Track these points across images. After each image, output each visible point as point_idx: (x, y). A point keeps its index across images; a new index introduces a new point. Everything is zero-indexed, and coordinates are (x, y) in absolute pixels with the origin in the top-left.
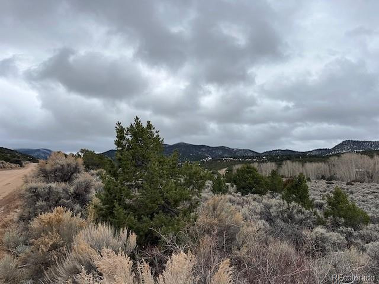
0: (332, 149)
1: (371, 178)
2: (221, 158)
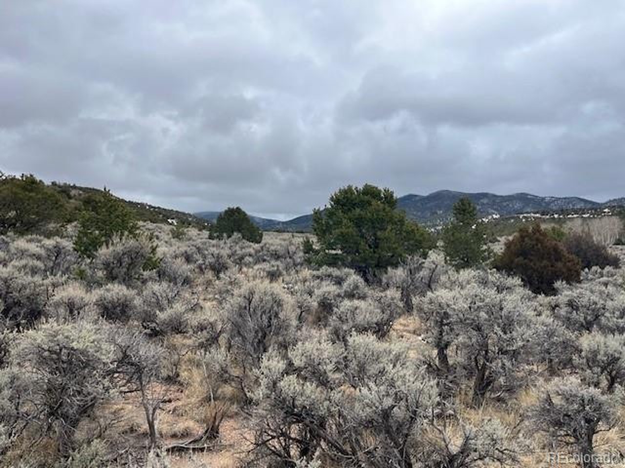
2: (516, 215)
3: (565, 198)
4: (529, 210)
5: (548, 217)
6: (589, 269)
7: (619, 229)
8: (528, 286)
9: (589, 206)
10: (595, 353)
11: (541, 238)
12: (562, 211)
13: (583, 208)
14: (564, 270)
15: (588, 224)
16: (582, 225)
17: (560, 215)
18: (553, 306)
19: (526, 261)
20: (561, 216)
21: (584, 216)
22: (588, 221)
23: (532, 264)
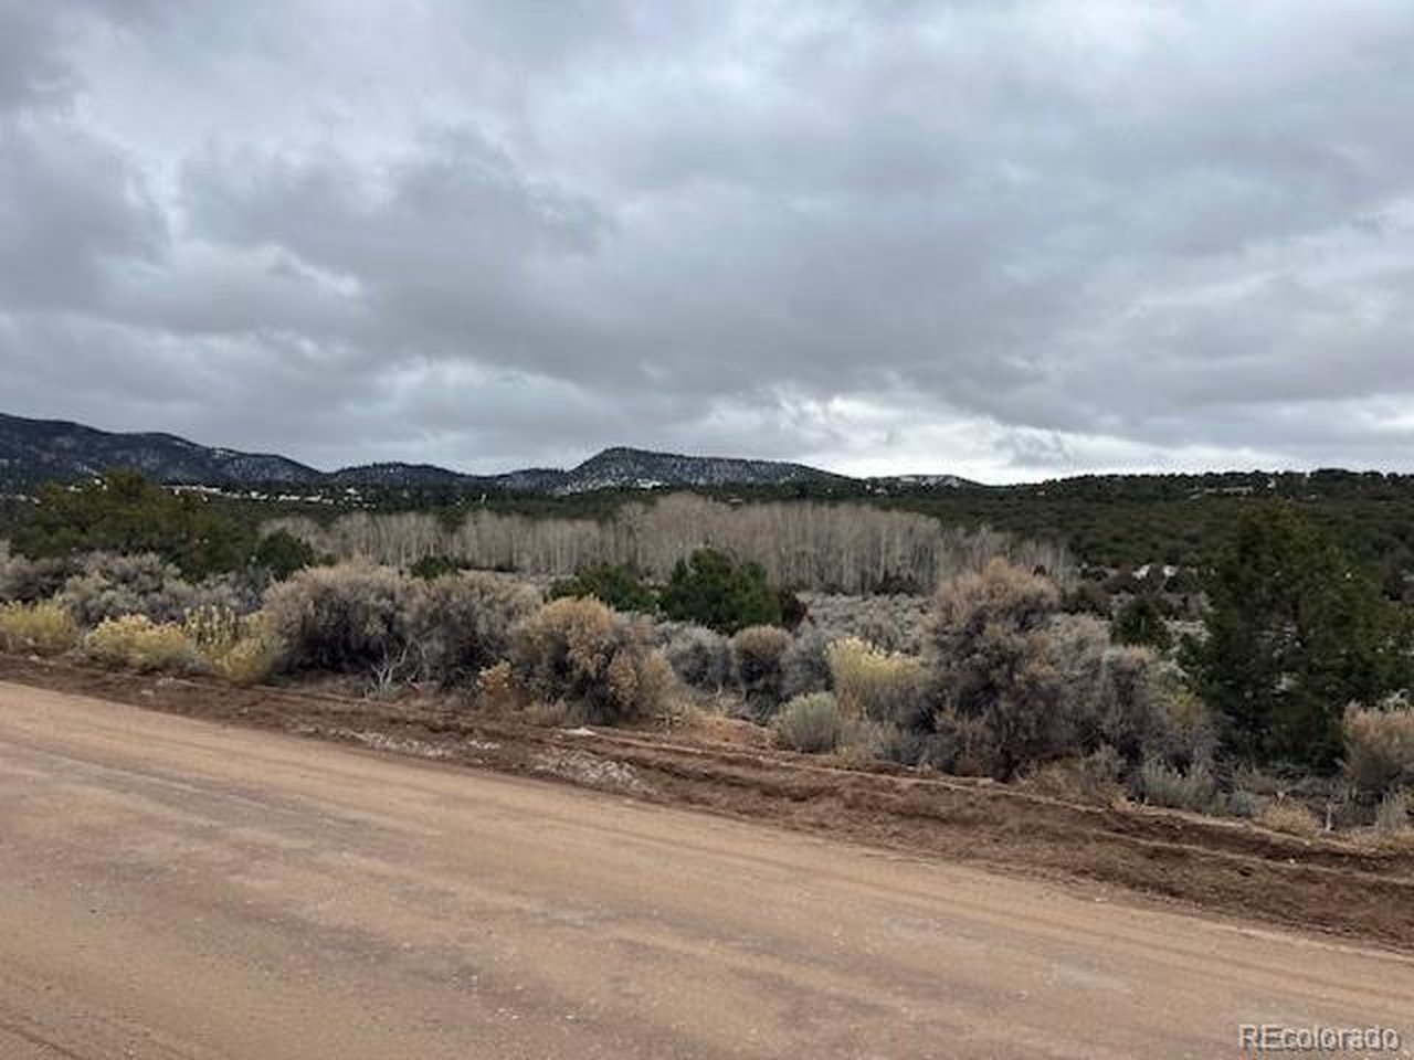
2: (164, 488)
4: (187, 475)
12: (267, 486)
13: (302, 481)
17: (262, 493)
20: (265, 497)
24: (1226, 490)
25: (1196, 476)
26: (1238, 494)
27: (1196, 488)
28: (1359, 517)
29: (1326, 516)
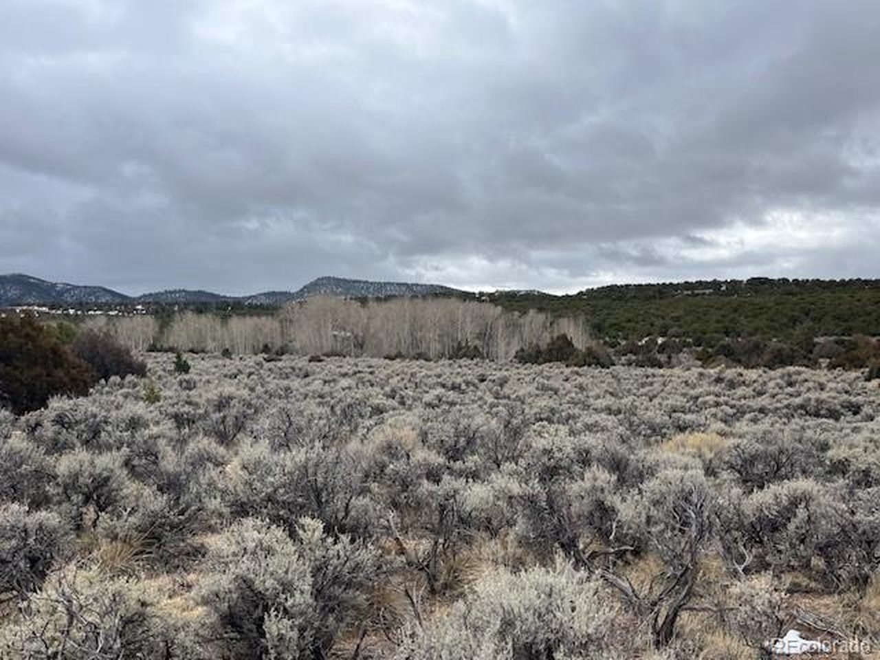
0: (297, 293)
1: (362, 347)
2: (9, 308)
3: (85, 287)
4: (31, 301)
5: (59, 312)
6: (106, 381)
7: (153, 333)
8: (10, 408)
9: (118, 300)
10: (76, 476)
11: (34, 333)
12: (80, 305)
13: (110, 301)
14: (66, 379)
15: (114, 325)
16: (107, 324)
17: (77, 310)
18: (33, 426)
19: (9, 368)
20: (79, 312)
21: (111, 313)
22: (115, 320)
23: (17, 373)
24: (696, 292)
25: (678, 284)
26: (704, 294)
27: (679, 291)
28: (778, 304)
29: (758, 304)
